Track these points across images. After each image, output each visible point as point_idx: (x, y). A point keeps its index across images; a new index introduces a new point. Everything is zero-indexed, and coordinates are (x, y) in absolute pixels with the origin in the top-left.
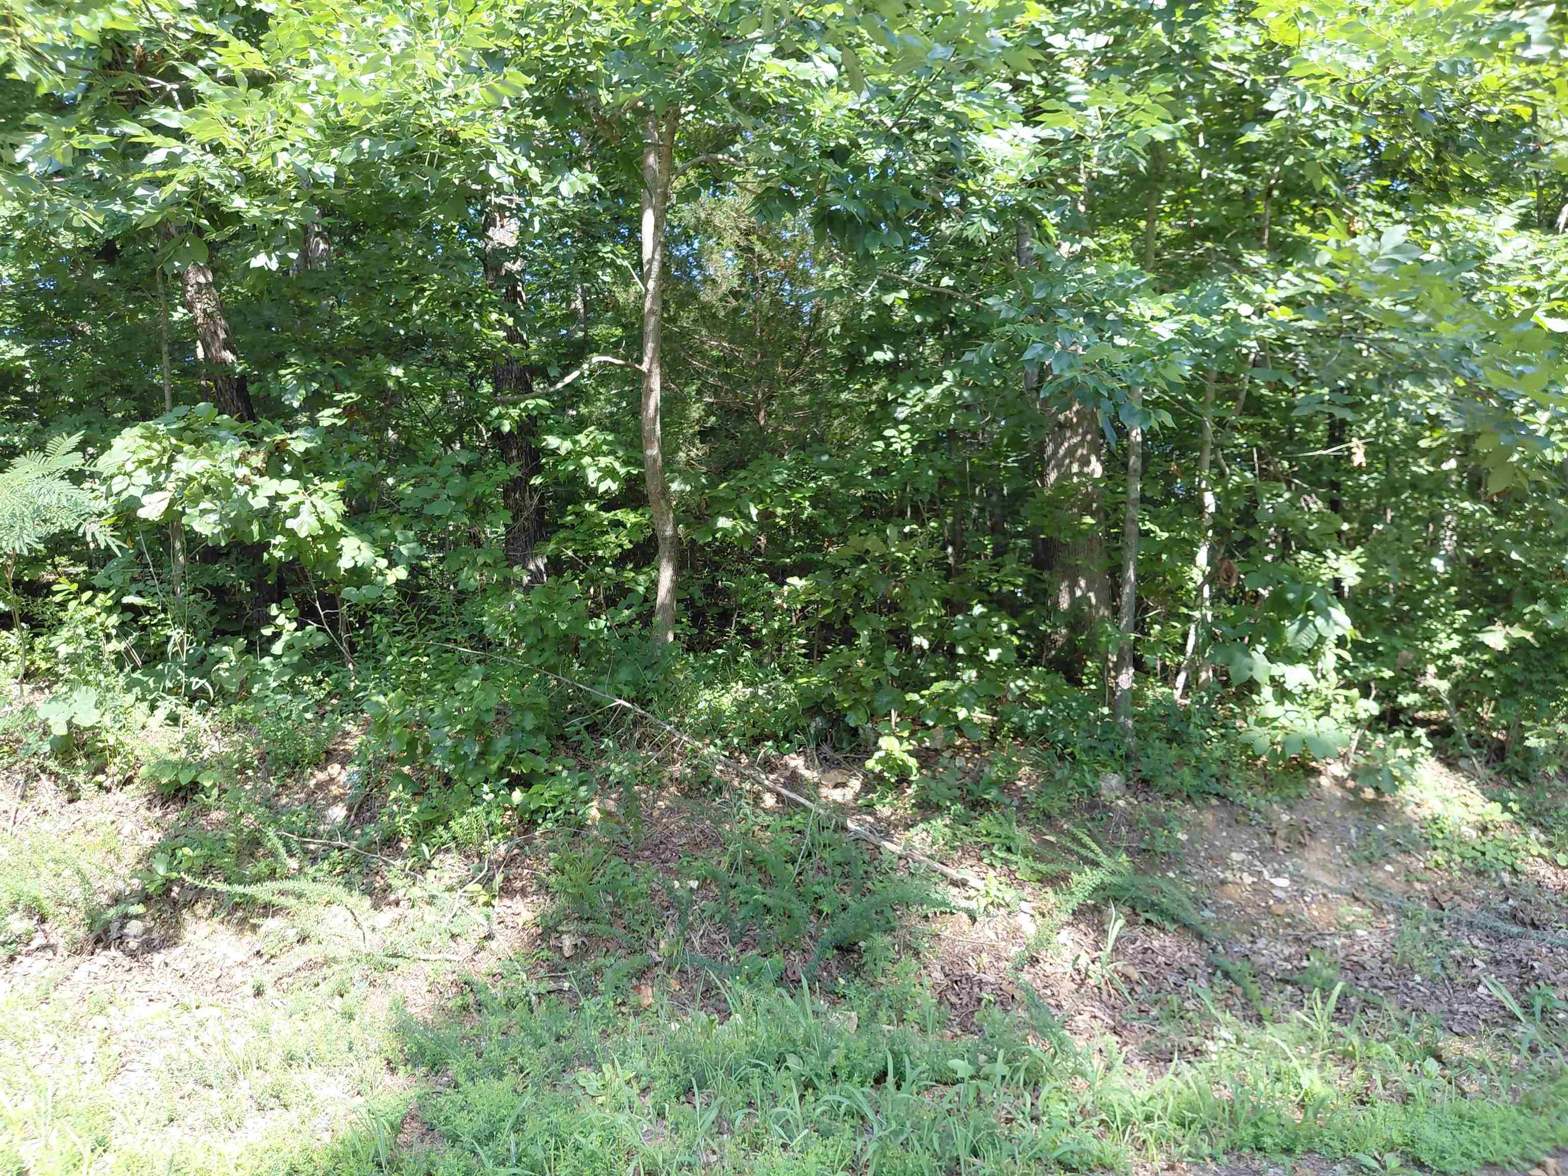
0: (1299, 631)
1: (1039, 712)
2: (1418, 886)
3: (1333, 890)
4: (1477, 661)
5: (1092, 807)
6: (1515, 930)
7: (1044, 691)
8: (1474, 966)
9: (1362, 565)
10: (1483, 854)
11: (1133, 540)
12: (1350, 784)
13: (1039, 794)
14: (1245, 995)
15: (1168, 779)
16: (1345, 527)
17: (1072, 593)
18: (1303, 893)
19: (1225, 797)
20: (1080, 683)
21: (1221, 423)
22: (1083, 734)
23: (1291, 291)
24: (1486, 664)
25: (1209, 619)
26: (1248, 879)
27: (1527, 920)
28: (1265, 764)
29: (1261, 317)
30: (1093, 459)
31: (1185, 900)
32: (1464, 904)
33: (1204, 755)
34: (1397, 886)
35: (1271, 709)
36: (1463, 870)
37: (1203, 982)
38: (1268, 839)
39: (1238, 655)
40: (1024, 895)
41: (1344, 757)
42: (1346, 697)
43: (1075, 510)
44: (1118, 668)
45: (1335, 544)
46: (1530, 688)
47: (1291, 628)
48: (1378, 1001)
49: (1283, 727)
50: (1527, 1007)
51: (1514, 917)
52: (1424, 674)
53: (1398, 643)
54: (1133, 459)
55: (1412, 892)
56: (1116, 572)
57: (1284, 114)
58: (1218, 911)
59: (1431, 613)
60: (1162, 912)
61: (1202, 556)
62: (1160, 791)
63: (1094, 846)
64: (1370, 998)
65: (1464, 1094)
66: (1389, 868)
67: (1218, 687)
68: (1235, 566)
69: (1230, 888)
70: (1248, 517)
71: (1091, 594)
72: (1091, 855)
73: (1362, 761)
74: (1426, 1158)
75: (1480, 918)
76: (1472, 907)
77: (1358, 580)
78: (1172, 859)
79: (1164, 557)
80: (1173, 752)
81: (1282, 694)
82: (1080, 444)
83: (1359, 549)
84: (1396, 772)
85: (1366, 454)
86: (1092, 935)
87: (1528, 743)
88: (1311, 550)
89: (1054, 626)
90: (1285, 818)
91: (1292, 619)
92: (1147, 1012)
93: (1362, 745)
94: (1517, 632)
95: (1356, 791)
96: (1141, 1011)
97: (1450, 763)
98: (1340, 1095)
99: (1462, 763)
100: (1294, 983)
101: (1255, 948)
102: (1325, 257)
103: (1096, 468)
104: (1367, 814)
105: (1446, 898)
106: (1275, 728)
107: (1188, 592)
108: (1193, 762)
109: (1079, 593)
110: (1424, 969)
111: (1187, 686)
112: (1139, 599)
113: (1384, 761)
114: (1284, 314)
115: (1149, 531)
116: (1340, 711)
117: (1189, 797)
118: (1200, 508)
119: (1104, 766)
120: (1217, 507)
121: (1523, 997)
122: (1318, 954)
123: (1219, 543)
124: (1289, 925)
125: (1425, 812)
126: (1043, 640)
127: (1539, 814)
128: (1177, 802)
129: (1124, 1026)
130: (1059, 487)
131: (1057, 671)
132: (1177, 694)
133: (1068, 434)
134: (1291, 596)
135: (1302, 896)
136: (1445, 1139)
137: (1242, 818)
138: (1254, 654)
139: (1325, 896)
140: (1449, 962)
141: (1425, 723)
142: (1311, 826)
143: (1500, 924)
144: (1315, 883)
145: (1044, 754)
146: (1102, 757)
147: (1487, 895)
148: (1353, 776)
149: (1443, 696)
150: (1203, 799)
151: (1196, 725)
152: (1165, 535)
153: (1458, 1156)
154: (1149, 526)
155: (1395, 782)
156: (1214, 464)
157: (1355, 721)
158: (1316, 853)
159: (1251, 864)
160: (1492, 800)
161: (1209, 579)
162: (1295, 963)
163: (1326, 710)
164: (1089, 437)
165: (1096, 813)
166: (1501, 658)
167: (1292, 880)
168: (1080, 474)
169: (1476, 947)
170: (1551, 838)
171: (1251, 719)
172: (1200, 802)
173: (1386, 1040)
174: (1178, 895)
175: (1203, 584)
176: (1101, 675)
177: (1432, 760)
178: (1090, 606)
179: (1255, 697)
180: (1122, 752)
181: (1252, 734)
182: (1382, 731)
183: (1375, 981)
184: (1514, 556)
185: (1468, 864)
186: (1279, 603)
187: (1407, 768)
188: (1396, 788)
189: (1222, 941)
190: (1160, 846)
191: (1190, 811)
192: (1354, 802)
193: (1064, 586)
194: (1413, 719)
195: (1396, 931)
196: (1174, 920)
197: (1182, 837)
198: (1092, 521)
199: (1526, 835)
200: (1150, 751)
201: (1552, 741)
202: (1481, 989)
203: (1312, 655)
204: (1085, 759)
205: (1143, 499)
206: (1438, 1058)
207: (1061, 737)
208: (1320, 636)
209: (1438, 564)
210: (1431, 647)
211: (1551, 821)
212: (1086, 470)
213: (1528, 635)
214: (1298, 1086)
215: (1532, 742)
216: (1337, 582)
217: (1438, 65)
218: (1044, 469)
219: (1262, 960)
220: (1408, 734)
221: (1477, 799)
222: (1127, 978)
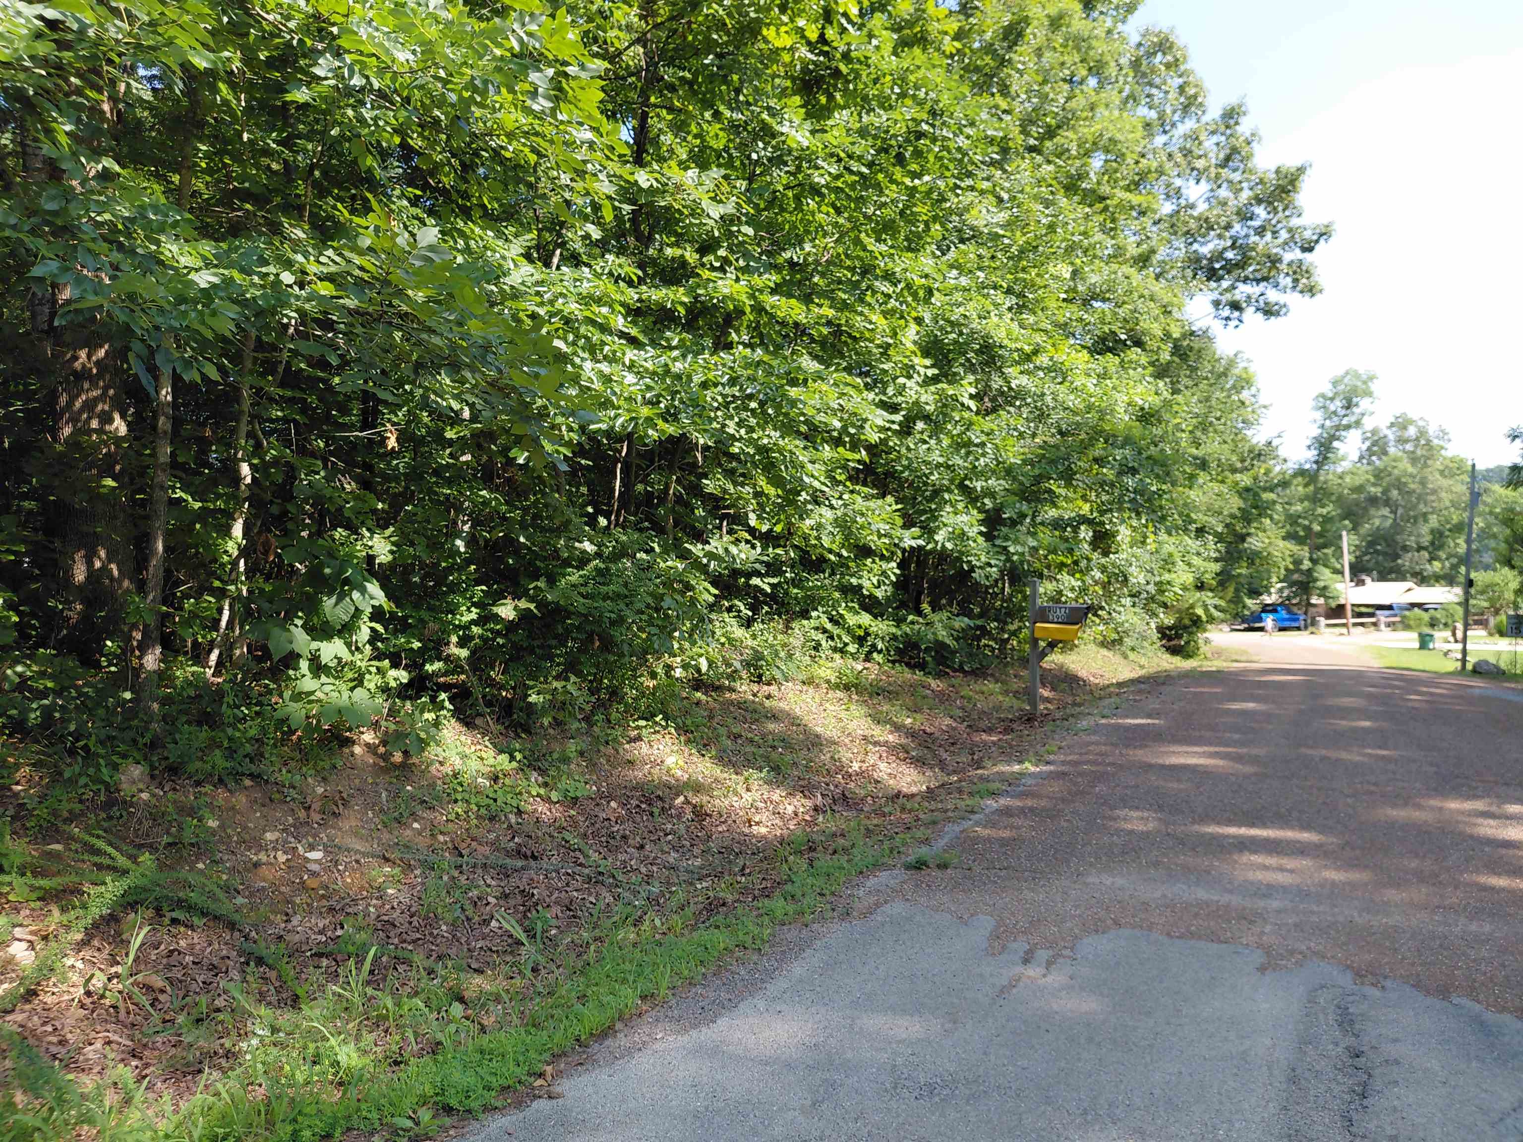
0: (336, 604)
1: (46, 702)
2: (441, 838)
3: (364, 855)
4: (492, 631)
5: (110, 804)
6: (520, 863)
7: (51, 677)
8: (488, 904)
9: (393, 544)
10: (495, 800)
11: (162, 508)
12: (382, 750)
13: (43, 798)
14: (279, 977)
15: (199, 764)
16: (380, 506)
17: (90, 563)
18: (336, 863)
19: (259, 776)
20: (98, 666)
21: (259, 392)
22: (99, 724)
23: (333, 269)
24: (498, 633)
25: (245, 593)
26: (282, 858)
27: (529, 853)
28: (300, 739)
29: (302, 288)
30: (117, 416)
31: (217, 891)
32: (479, 848)
33: (238, 734)
34: (422, 842)
35: (308, 683)
36: (478, 817)
37: (235, 974)
38: (302, 814)
39: (276, 631)
40: (20, 919)
41: (376, 726)
42: (378, 668)
43: (94, 471)
44: (143, 647)
45: (370, 523)
46: (532, 651)
47: (328, 603)
48: (406, 954)
49: (319, 701)
50: (530, 933)
51: (519, 852)
52: (448, 644)
53: (424, 615)
54: (162, 420)
55: (436, 846)
56: (143, 542)
57: (332, 82)
58: (251, 895)
59: (453, 588)
60: (190, 908)
61: (238, 530)
62: (190, 778)
63: (110, 850)
64: (400, 953)
65: (483, 1030)
66: (416, 825)
67: (253, 664)
68: (273, 540)
69: (264, 871)
70: (285, 491)
71: (113, 566)
72: (106, 861)
73: (393, 727)
74: (454, 1103)
75: (493, 858)
76: (487, 850)
77: (390, 557)
78: (200, 849)
79: (198, 526)
80: (203, 735)
81: (318, 668)
82: (102, 398)
83: (392, 529)
84: (423, 735)
85: (398, 439)
86: (108, 949)
87: (530, 699)
88: (346, 528)
89: (67, 602)
90: (320, 790)
91: (330, 595)
92: (172, 1021)
93: (392, 712)
94: (523, 604)
95: (386, 757)
96: (165, 1021)
97: (467, 721)
98: (377, 1062)
99: (479, 721)
100: (327, 956)
101: (289, 927)
102: (366, 242)
103: (119, 426)
104: (397, 777)
105: (464, 845)
106: (310, 702)
107: (223, 565)
108: (226, 744)
109: (98, 564)
110: (447, 915)
111: (220, 663)
112: (168, 572)
113: (412, 726)
114: (325, 289)
115: (180, 500)
116: (372, 682)
117: (221, 780)
118: (237, 479)
119: (124, 756)
120: (253, 478)
121: (527, 923)
122: (351, 919)
123: (256, 516)
124: (323, 896)
125: (447, 769)
126: (51, 619)
127: (538, 760)
128: (208, 788)
129: (145, 1046)
130: (73, 443)
131: (70, 652)
132: (209, 672)
133: (86, 385)
134: (327, 571)
135: (336, 865)
136: (470, 1079)
137: (276, 796)
138: (292, 628)
139: (357, 862)
140: (468, 906)
141: (446, 687)
142: (345, 795)
143: (508, 861)
144: (348, 850)
145: (50, 751)
146: (122, 748)
147: (498, 837)
148: (384, 743)
149: (463, 663)
150: (236, 782)
151: (229, 706)
152: (197, 505)
153: (480, 1091)
154: (179, 494)
155: (423, 744)
156: (250, 435)
157: (385, 689)
158: (350, 821)
159: (286, 842)
160: (501, 752)
161: (244, 552)
162: (329, 934)
163: (359, 681)
164: (111, 392)
165: (115, 811)
166: (511, 627)
167: (326, 851)
168: (100, 431)
169: (489, 886)
170: (547, 779)
171: (287, 694)
172: (232, 785)
173: (416, 994)
174: (211, 886)
175: (238, 558)
176: (123, 656)
177: (453, 721)
178: (112, 579)
179: (291, 672)
180: (147, 739)
181: (289, 709)
182: (410, 698)
183: (404, 936)
184: (522, 539)
185: (483, 811)
186: (316, 578)
187: (433, 730)
188: (423, 750)
189: (255, 926)
190: (188, 836)
191: (222, 795)
192: (385, 766)
193: (78, 557)
194: (437, 684)
195: (423, 884)
196: (204, 914)
197: (213, 823)
198: (113, 484)
199: (528, 779)
200: (177, 736)
201: (548, 697)
202: (494, 923)
203: (346, 629)
204: (102, 751)
205: (175, 465)
206: (461, 1000)
207: (72, 727)
208: (357, 609)
209: (460, 544)
210: (454, 619)
211: (546, 764)
212: (107, 427)
213: (532, 606)
214: (336, 1064)
215: (533, 698)
216: (371, 559)
217: (473, 78)
218: (56, 422)
219: (297, 938)
220: (433, 699)
221: (489, 754)
222: (148, 988)
